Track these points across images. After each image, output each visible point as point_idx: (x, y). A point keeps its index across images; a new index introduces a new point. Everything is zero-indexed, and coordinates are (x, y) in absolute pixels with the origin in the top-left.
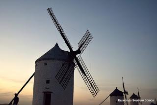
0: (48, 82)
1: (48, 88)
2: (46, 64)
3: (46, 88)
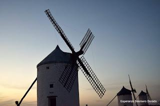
0: (51, 86)
1: (53, 93)
2: (48, 68)
3: (50, 93)
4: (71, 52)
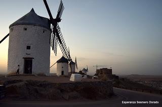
0: (28, 48)
1: (29, 54)
2: (26, 29)
3: (27, 54)
4: (49, 18)
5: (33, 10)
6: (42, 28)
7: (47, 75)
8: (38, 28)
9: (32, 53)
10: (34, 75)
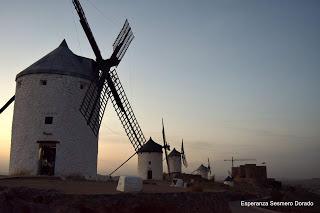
0: (49, 120)
1: (50, 134)
2: (44, 83)
3: (44, 133)
5: (64, 43)
6: (80, 79)
7: (87, 178)
8: (70, 79)
9: (55, 132)
10: (59, 178)
